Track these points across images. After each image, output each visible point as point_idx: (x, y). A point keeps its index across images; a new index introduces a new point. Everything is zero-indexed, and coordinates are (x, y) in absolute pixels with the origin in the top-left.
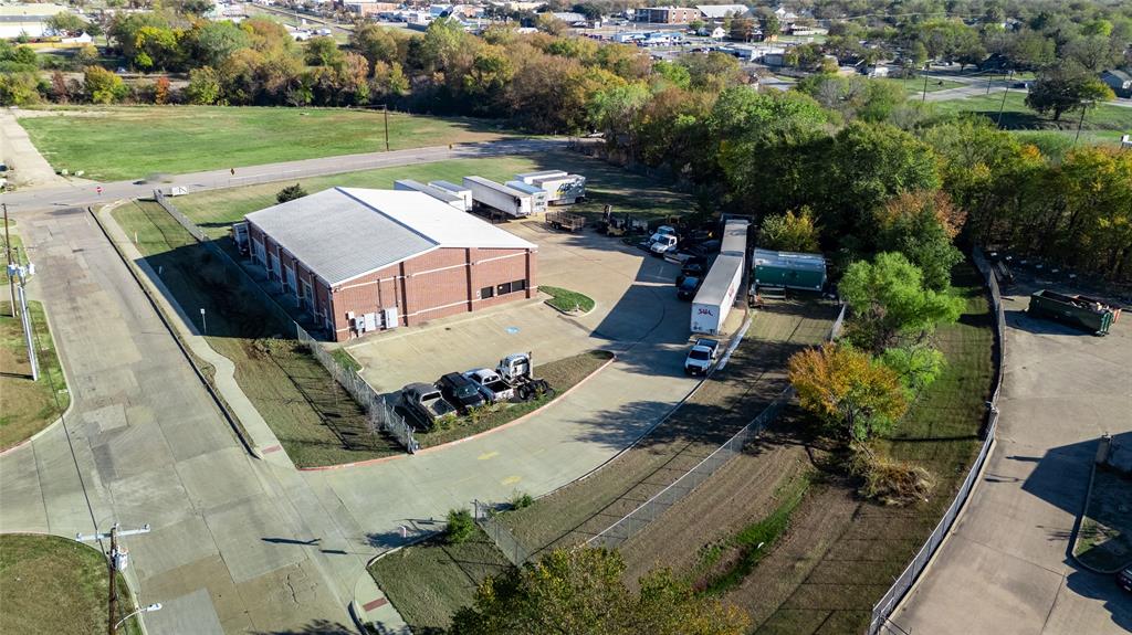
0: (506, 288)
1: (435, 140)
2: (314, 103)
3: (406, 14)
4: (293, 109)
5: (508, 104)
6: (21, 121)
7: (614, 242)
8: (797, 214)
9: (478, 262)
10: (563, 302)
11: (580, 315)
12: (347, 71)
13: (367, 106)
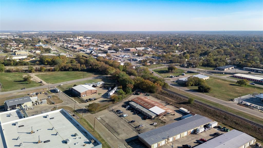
0: (94, 93)
1: (89, 76)
2: (72, 71)
3: (85, 50)
4: (70, 72)
5: (100, 70)
6: (35, 75)
7: (106, 89)
8: (121, 86)
9: (92, 91)
10: (99, 94)
11: (100, 95)
12: (77, 66)
13: (80, 71)
